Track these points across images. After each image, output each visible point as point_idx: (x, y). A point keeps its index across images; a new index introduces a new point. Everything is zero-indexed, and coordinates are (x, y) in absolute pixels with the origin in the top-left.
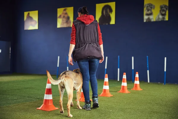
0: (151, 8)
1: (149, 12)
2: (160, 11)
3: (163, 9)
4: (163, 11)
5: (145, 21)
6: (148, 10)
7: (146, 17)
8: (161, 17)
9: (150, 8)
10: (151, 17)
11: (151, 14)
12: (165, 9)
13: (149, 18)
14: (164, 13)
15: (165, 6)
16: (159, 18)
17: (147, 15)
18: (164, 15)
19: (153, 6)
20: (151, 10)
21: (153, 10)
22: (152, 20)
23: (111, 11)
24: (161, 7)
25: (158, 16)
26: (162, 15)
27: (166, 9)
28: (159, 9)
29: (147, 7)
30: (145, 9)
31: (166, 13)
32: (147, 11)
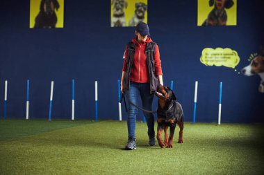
0: (122, 6)
1: (119, 12)
2: (136, 11)
3: (140, 8)
4: (140, 11)
5: (112, 25)
6: (117, 9)
7: (114, 20)
8: (137, 21)
9: (120, 6)
10: (122, 20)
11: (122, 15)
12: (143, 9)
13: (118, 22)
14: (141, 14)
15: (143, 5)
16: (134, 23)
17: (116, 16)
18: (142, 18)
19: (124, 4)
20: (122, 10)
21: (125, 10)
22: (124, 25)
23: (57, 6)
24: (137, 6)
25: (133, 19)
26: (139, 18)
27: (145, 9)
28: (134, 9)
29: (116, 4)
30: (112, 7)
31: (143, 14)
32: (115, 10)
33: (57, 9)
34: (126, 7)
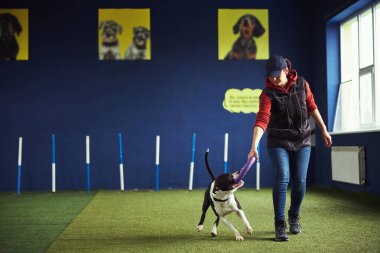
0: (115, 30)
1: (111, 39)
2: (134, 39)
3: (140, 34)
4: (141, 39)
5: (101, 57)
6: (108, 35)
7: (103, 50)
8: (136, 51)
9: (112, 31)
10: (115, 50)
11: (115, 44)
12: (144, 36)
13: (110, 53)
14: (141, 43)
15: (144, 30)
16: (132, 54)
17: (106, 44)
18: (142, 48)
19: (117, 28)
20: (114, 36)
21: (118, 37)
22: (118, 58)
23: (19, 29)
24: (136, 32)
25: (131, 49)
26: (139, 47)
27: (147, 36)
28: (132, 35)
29: (106, 28)
30: (101, 32)
31: (145, 44)
32: (105, 36)
33: (18, 34)
34: (120, 33)
